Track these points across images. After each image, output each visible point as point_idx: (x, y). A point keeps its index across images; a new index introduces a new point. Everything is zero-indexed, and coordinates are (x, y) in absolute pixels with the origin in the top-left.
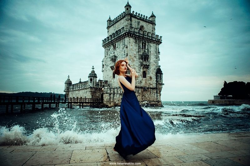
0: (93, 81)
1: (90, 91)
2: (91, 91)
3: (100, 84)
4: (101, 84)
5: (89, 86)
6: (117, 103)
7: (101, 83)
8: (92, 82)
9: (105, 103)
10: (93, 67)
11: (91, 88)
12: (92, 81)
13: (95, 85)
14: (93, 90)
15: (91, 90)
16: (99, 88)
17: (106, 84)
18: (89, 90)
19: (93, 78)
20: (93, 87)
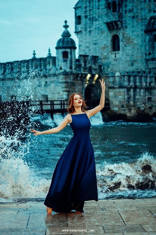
0: (69, 57)
1: (62, 83)
2: (66, 82)
3: (83, 64)
4: (85, 65)
5: (61, 68)
6: (142, 109)
7: (85, 62)
8: (69, 60)
9: (116, 109)
10: (66, 22)
11: (66, 74)
12: (67, 57)
13: (74, 67)
14: (70, 79)
15: (66, 78)
16: (82, 74)
17: (95, 65)
18: (61, 78)
19: (68, 50)
20: (72, 73)
